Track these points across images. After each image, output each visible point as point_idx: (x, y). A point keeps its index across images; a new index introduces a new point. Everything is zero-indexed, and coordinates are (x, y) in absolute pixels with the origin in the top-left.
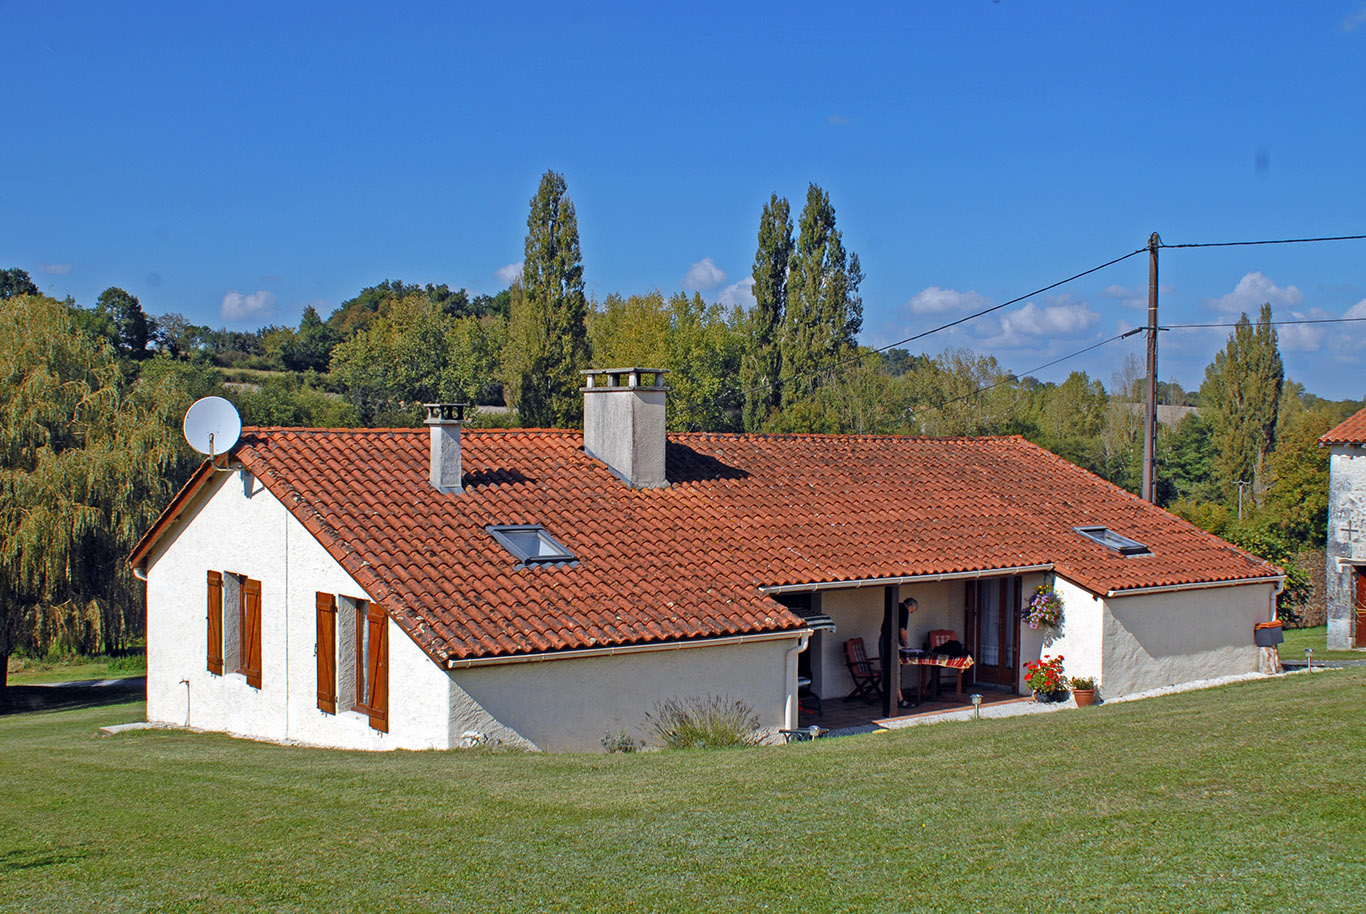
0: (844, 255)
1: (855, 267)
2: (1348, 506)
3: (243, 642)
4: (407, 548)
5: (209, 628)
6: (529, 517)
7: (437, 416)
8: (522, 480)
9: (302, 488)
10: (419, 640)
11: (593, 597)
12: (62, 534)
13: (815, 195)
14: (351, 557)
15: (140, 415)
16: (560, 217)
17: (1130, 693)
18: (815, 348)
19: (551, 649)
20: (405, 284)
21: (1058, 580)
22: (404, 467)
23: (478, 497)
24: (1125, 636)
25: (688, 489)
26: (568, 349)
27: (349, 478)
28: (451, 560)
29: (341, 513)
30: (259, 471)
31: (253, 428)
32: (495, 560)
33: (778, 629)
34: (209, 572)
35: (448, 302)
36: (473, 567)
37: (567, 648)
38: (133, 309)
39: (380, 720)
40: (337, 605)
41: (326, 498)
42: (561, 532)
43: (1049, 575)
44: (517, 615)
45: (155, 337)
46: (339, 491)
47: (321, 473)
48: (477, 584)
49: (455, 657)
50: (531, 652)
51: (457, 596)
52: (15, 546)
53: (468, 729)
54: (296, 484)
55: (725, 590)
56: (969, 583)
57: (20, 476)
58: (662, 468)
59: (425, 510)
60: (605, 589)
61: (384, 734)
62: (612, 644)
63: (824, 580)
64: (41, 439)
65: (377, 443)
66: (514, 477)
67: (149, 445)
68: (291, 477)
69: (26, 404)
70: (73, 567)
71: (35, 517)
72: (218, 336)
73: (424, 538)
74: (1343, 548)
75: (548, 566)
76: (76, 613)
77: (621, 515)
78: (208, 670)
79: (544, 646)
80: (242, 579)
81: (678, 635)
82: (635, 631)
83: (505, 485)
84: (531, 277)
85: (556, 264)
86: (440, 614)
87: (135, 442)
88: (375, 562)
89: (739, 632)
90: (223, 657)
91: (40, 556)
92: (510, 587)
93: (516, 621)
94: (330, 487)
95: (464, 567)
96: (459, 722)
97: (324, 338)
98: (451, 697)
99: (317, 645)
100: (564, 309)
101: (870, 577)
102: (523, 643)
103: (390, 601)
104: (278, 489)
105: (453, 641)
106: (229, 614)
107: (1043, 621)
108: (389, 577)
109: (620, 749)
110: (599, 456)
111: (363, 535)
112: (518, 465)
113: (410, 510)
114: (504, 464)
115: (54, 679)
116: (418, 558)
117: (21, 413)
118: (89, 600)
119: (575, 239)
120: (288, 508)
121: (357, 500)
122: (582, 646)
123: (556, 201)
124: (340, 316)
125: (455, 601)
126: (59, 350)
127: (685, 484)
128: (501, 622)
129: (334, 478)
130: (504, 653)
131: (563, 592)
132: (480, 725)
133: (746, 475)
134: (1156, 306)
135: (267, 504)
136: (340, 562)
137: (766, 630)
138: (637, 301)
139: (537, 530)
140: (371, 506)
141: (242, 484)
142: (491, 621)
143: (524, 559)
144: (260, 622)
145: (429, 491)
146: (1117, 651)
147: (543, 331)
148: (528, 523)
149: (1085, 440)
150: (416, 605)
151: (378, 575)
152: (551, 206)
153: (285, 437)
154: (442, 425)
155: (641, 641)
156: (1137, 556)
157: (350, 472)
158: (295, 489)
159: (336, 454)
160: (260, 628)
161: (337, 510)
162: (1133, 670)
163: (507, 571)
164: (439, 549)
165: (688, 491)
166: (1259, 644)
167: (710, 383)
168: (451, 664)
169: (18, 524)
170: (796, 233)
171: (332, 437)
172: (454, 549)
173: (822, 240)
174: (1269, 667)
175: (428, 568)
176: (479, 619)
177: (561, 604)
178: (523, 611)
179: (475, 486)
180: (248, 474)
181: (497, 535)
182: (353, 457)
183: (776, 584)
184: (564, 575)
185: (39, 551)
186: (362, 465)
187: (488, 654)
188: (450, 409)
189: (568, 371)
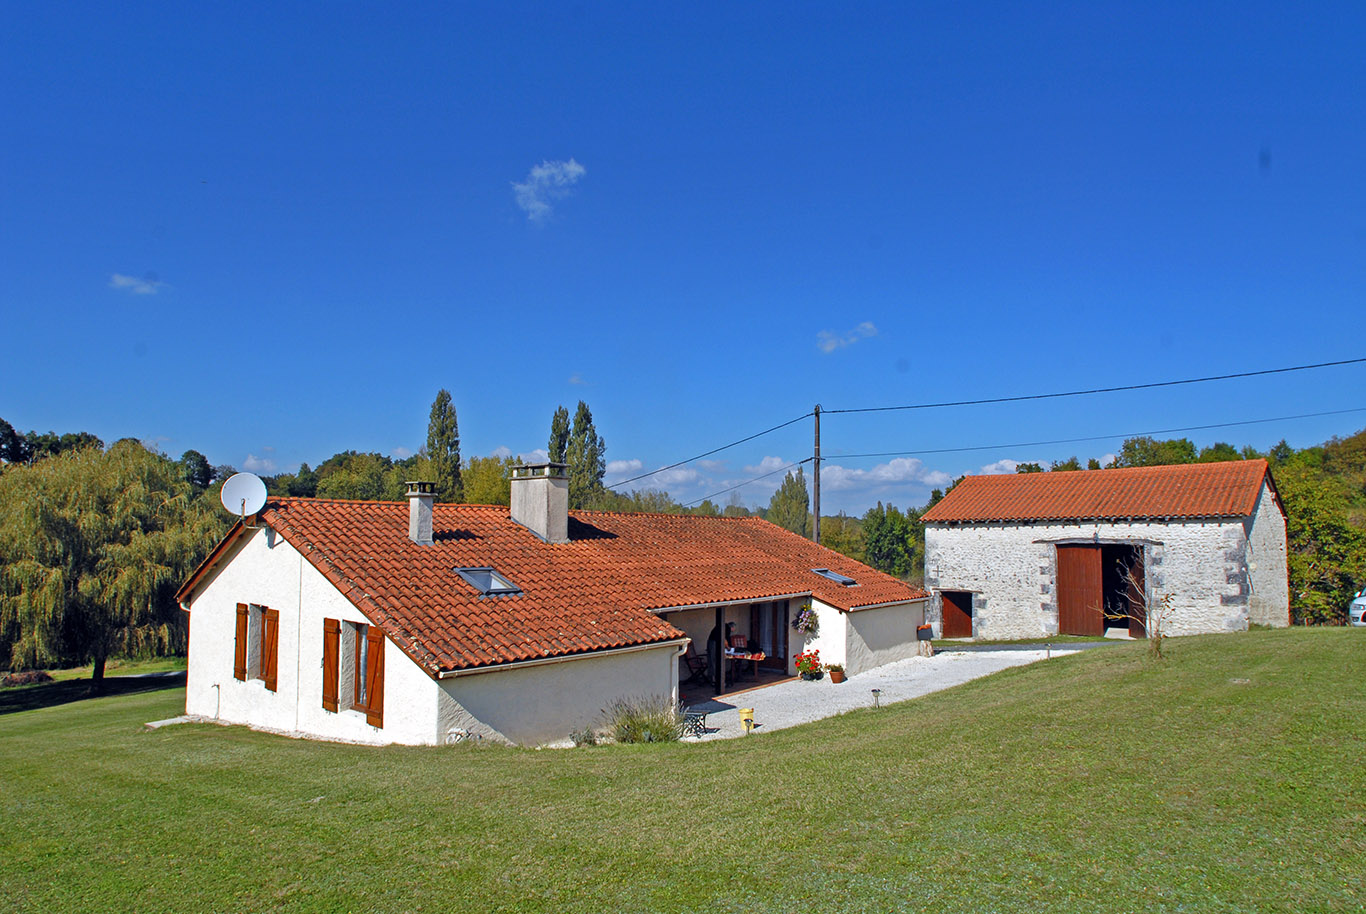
0: (596, 438)
1: (602, 444)
2: (936, 557)
3: (263, 656)
4: (398, 584)
5: (236, 646)
6: (483, 562)
7: (416, 490)
8: (474, 537)
9: (314, 540)
10: (414, 655)
11: (539, 618)
12: (146, 584)
13: (582, 407)
14: (354, 591)
15: (201, 512)
16: (448, 414)
17: (860, 672)
19: (517, 660)
21: (814, 602)
22: (390, 528)
23: (444, 548)
24: (856, 636)
27: (349, 534)
28: (432, 593)
29: (345, 558)
30: (280, 528)
31: (276, 498)
32: (464, 592)
33: (669, 639)
34: (238, 604)
35: (380, 462)
36: (448, 597)
37: (528, 658)
38: (202, 461)
39: (376, 718)
40: (341, 628)
41: (333, 547)
42: (507, 573)
43: (809, 598)
44: (488, 634)
45: (215, 477)
46: (343, 542)
47: (329, 530)
48: (453, 610)
49: (444, 669)
50: (503, 663)
51: (440, 619)
52: (113, 591)
53: (452, 726)
54: (310, 537)
55: (625, 612)
57: (118, 547)
58: (566, 530)
59: (408, 557)
60: (546, 612)
61: (379, 730)
62: (561, 654)
63: (686, 604)
64: (134, 526)
65: (369, 511)
66: (466, 535)
67: (206, 530)
68: (305, 532)
69: (125, 505)
70: (152, 604)
71: (126, 573)
73: (409, 576)
74: (934, 581)
75: (502, 596)
76: (152, 632)
77: (544, 561)
78: (235, 677)
79: (512, 658)
80: (264, 609)
81: (604, 645)
82: (575, 644)
83: (462, 540)
84: (432, 445)
85: (445, 438)
86: (428, 634)
87: (197, 528)
88: (373, 594)
89: (644, 642)
90: (247, 667)
91: (130, 597)
92: (478, 612)
93: (487, 638)
94: (335, 540)
95: (442, 598)
96: (445, 721)
97: (312, 480)
98: (439, 701)
99: (324, 659)
100: (449, 463)
101: (712, 601)
102: (496, 655)
103: (388, 624)
104: (295, 540)
105: (442, 656)
106: (252, 636)
107: (807, 628)
108: (385, 605)
109: (586, 741)
110: (522, 522)
111: (363, 574)
112: (469, 528)
113: (397, 557)
114: (459, 527)
115: (138, 672)
116: (406, 591)
117: (122, 510)
118: (161, 624)
119: (455, 425)
120: (303, 555)
121: (357, 549)
122: (539, 657)
123: (445, 405)
124: (321, 469)
125: (439, 624)
126: (151, 474)
127: (580, 541)
128: (475, 640)
129: (339, 533)
130: (483, 664)
131: (516, 615)
132: (461, 722)
133: (616, 536)
135: (287, 552)
136: (345, 595)
137: (661, 640)
138: (486, 460)
139: (490, 571)
140: (368, 553)
141: (267, 538)
142: (469, 639)
143: (485, 592)
144: (277, 642)
145: (409, 543)
146: (853, 646)
147: (437, 474)
148: (482, 566)
150: (409, 628)
151: (377, 604)
152: (443, 408)
153: (301, 504)
154: (419, 496)
155: (580, 651)
156: (852, 586)
157: (350, 530)
158: (308, 541)
159: (339, 517)
160: (277, 646)
161: (342, 556)
162: (862, 658)
163: (474, 600)
164: (422, 584)
165: (583, 546)
166: (919, 639)
168: (441, 675)
169: (116, 577)
170: (571, 426)
171: (335, 506)
172: (432, 584)
173: (585, 429)
174: (927, 652)
175: (415, 599)
176: (459, 637)
177: (517, 624)
178: (490, 630)
179: (442, 541)
180: (271, 531)
181: (461, 574)
182: (352, 519)
183: (657, 607)
184: (514, 604)
185: (129, 594)
186: (359, 525)
187: (471, 666)
188: (424, 485)
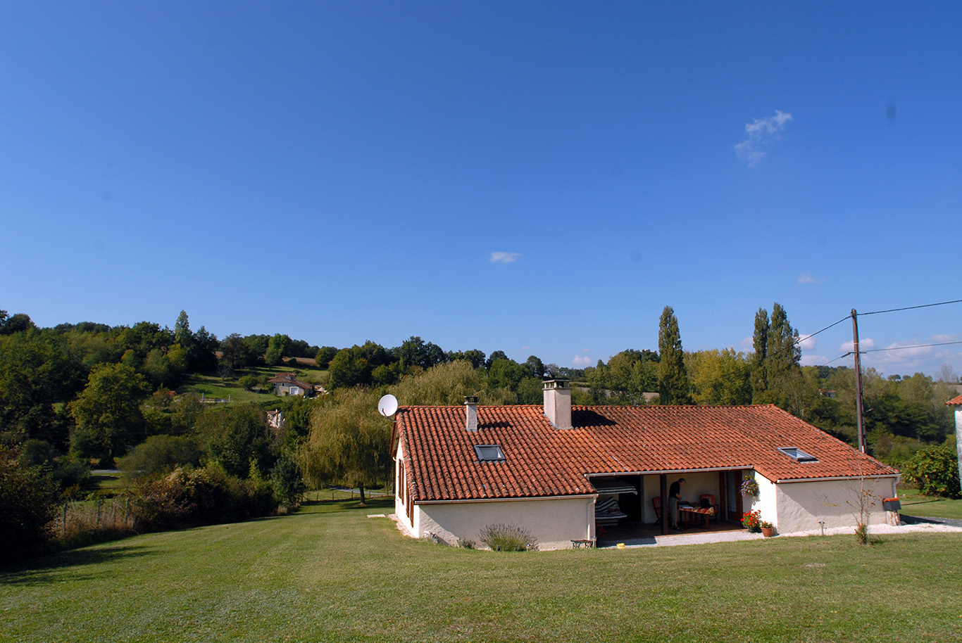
0: (791, 330)
1: (796, 335)
13: (777, 307)
16: (672, 322)
17: (797, 531)
18: (780, 367)
20: (634, 350)
21: (756, 473)
22: (459, 421)
23: (482, 433)
25: (582, 430)
26: (676, 372)
33: (581, 494)
35: (650, 356)
36: (456, 462)
38: (539, 362)
42: (507, 448)
43: (752, 471)
46: (424, 430)
49: (417, 500)
53: (427, 530)
55: (565, 475)
56: (721, 473)
58: (570, 421)
59: (454, 438)
60: (508, 473)
61: (413, 528)
66: (506, 425)
72: (571, 371)
75: (490, 462)
83: (497, 428)
84: (662, 345)
85: (671, 339)
89: (559, 494)
92: (466, 471)
95: (452, 462)
96: (423, 527)
98: (420, 516)
100: (674, 357)
110: (547, 416)
114: (503, 420)
119: (678, 330)
123: (670, 317)
124: (611, 363)
127: (581, 428)
130: (441, 499)
131: (487, 473)
132: (433, 528)
134: (858, 341)
137: (574, 494)
139: (497, 447)
140: (433, 436)
143: (481, 459)
145: (462, 430)
146: (786, 510)
148: (495, 444)
149: (924, 402)
152: (668, 319)
154: (468, 405)
155: (508, 496)
156: (808, 462)
162: (799, 520)
163: (470, 464)
166: (886, 510)
167: (739, 383)
168: (416, 503)
170: (770, 322)
172: (454, 454)
173: (781, 324)
174: (892, 522)
177: (483, 479)
178: (463, 481)
179: (483, 429)
181: (476, 449)
183: (594, 472)
187: (433, 499)
189: (677, 380)
